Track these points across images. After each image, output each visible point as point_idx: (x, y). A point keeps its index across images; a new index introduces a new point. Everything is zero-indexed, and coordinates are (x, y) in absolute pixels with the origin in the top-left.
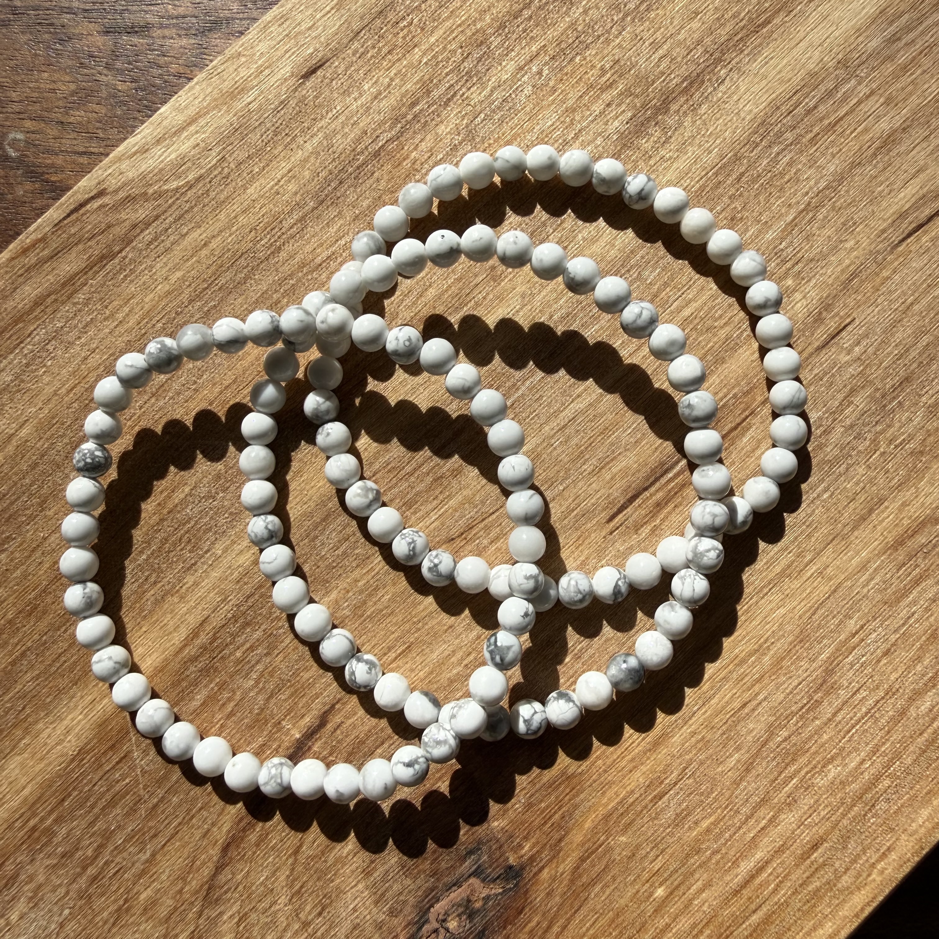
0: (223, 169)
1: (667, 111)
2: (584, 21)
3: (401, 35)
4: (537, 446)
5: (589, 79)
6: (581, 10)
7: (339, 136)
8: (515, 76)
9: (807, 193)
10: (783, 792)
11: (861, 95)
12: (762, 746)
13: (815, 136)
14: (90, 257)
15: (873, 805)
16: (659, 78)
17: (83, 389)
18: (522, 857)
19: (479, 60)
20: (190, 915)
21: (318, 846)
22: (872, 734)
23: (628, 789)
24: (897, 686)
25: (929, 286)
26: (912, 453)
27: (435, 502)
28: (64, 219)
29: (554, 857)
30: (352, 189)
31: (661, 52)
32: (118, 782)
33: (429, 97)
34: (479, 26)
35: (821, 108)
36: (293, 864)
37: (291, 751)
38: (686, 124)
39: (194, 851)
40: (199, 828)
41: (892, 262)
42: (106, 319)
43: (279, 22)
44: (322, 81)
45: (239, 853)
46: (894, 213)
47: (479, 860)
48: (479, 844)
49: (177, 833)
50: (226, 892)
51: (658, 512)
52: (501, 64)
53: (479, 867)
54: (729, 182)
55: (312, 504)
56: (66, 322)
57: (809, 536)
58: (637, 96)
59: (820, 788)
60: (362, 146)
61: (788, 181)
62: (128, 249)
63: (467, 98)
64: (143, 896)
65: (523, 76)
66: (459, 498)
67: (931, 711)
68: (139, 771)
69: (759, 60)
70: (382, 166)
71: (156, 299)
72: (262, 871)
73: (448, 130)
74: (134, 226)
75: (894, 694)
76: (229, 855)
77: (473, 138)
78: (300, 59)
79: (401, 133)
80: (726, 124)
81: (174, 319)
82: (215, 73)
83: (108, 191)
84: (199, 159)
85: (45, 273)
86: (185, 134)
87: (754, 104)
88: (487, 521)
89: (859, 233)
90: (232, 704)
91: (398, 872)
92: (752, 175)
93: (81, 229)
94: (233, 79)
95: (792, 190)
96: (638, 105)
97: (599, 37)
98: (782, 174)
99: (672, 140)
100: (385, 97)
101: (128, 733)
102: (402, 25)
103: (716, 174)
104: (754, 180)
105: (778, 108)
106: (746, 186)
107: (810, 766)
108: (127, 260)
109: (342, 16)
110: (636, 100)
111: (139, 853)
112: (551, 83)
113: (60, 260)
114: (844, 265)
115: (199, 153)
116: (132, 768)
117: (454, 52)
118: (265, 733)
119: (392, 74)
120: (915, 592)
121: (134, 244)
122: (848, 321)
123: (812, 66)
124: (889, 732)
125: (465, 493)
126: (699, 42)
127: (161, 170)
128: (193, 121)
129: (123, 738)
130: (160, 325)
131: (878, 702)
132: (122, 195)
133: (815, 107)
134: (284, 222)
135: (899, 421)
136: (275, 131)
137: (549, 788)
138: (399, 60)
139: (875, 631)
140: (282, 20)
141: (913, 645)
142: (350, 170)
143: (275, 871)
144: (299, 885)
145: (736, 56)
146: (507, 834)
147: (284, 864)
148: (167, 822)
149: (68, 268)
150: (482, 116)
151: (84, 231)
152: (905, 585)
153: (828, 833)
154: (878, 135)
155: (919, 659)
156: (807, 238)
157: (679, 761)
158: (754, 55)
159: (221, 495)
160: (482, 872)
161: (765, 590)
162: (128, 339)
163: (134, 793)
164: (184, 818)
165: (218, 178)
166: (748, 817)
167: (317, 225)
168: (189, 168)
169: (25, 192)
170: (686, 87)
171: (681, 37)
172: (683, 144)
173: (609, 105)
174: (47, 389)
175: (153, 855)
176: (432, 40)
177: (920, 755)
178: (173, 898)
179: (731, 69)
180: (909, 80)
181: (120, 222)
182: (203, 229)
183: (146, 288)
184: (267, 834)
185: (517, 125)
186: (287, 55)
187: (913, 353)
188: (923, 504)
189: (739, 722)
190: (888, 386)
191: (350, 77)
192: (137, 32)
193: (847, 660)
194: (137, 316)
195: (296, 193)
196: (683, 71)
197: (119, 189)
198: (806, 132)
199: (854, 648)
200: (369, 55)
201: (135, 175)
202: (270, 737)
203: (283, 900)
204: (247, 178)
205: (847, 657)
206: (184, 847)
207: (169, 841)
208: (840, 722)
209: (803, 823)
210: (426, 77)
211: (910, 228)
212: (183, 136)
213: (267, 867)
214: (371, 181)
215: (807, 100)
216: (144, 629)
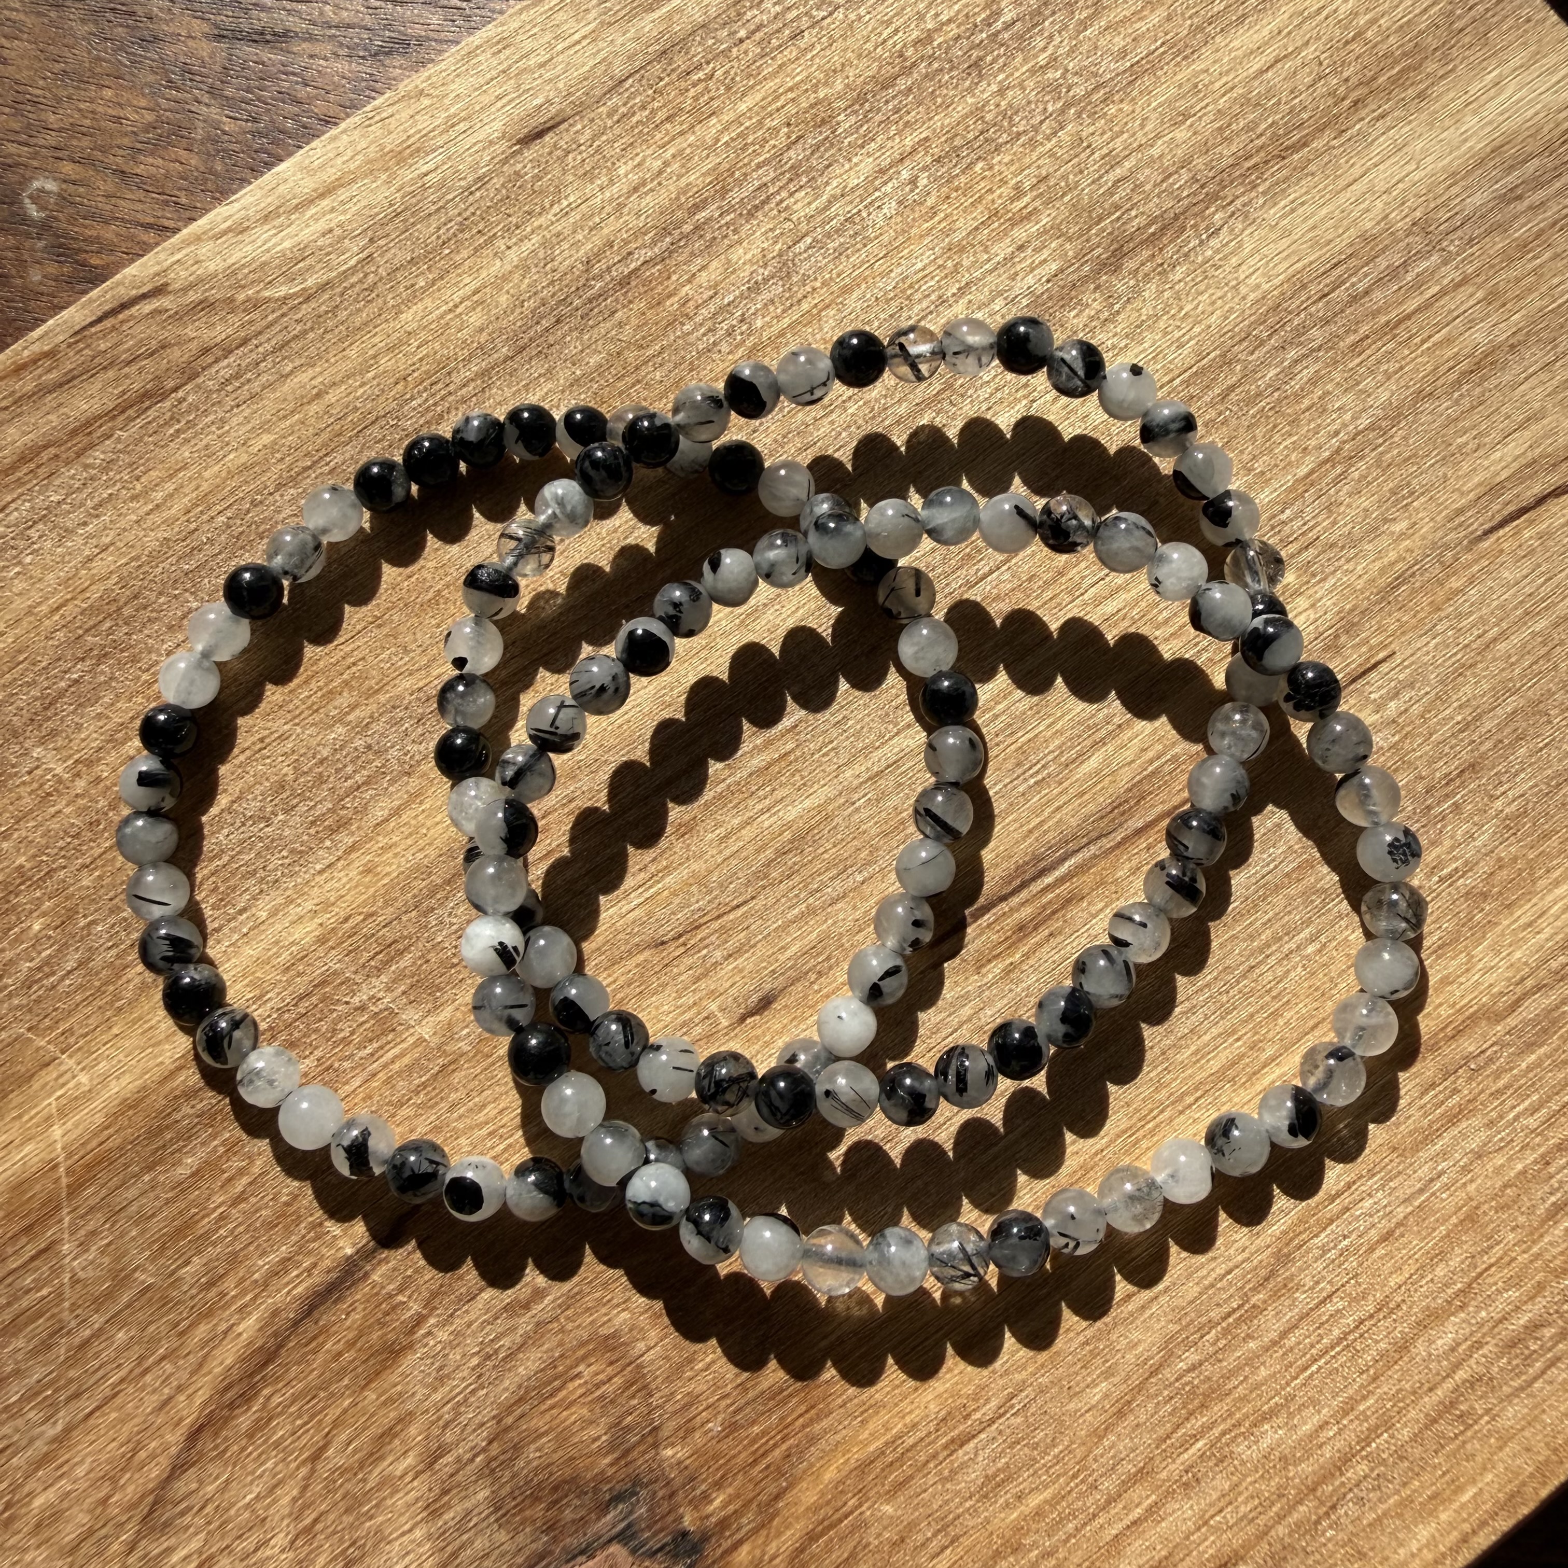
0: (366, 276)
1: (1117, 269)
2: (998, 105)
3: (692, 93)
4: (830, 800)
5: (993, 201)
6: (994, 88)
7: (565, 245)
8: (873, 181)
9: (1337, 433)
10: (1178, 1461)
11: (1445, 282)
12: (1151, 1375)
13: (1361, 340)
14: (124, 393)
15: (1334, 1507)
16: (1110, 214)
17: (78, 610)
18: (708, 1517)
19: (816, 148)
20: (115, 1546)
21: (355, 1451)
22: (1346, 1378)
23: (908, 1419)
24: (1399, 1299)
25: (1527, 613)
26: (1467, 893)
27: (642, 875)
28: (92, 324)
29: (763, 1526)
30: (575, 334)
31: (1119, 172)
32: (28, 1291)
33: (723, 198)
34: (821, 95)
35: (1377, 295)
36: (307, 1478)
37: (334, 1275)
38: (1146, 294)
39: (139, 1433)
40: (154, 1391)
41: (1470, 566)
42: (134, 498)
43: (495, 49)
44: (550, 153)
45: (216, 1447)
46: (1480, 484)
47: (631, 1512)
48: (634, 1485)
49: (115, 1395)
50: (182, 1514)
51: (1020, 940)
52: (850, 160)
53: (629, 1526)
54: (1207, 399)
55: (432, 853)
56: (67, 495)
57: (1275, 1015)
58: (1070, 239)
59: (1243, 1463)
60: (603, 265)
61: (1308, 409)
62: (188, 387)
63: (787, 208)
64: (38, 1502)
65: (885, 183)
66: (685, 873)
67: (1453, 1350)
68: (66, 1278)
69: (1283, 203)
70: (630, 302)
71: (224, 474)
72: (252, 1482)
73: (749, 256)
74: (206, 351)
75: (1391, 1312)
76: (199, 1447)
77: (789, 275)
78: (519, 112)
79: (670, 252)
80: (1213, 303)
81: (248, 511)
82: (377, 118)
83: (170, 288)
84: (328, 254)
85: (45, 409)
86: (313, 211)
87: (1264, 275)
88: (725, 918)
89: (1417, 510)
90: (245, 1180)
91: (487, 1517)
92: (1248, 392)
93: (117, 345)
94: (405, 131)
95: (1312, 425)
96: (1071, 253)
97: (1019, 134)
98: (1298, 397)
99: (1119, 318)
100: (652, 190)
101: (58, 1208)
102: (696, 77)
103: (1187, 383)
104: (1251, 401)
105: (1304, 286)
106: (1235, 409)
107: (1230, 1422)
108: (185, 404)
109: (599, 51)
110: (1068, 246)
111: (43, 1423)
112: (930, 202)
113: (74, 391)
114: (1386, 561)
115: (330, 245)
116: (56, 1271)
117: (776, 130)
118: (294, 1238)
119: (668, 155)
120: (1447, 1137)
121: (200, 380)
122: (1381, 655)
123: (1369, 225)
124: (1375, 1379)
125: (695, 866)
126: (1185, 163)
127: (264, 264)
128: (327, 191)
129: (49, 1216)
130: (222, 519)
131: (1362, 1322)
132: (193, 296)
133: (1366, 293)
134: (454, 375)
135: (1452, 837)
136: (461, 224)
137: (770, 1399)
138: (682, 133)
139: (1370, 1195)
140: (500, 46)
141: (1434, 1230)
142: (577, 302)
143: (275, 1486)
144: (313, 1516)
145: (1243, 194)
146: (686, 1473)
147: (292, 1476)
148: (101, 1373)
149: (85, 407)
150: (809, 240)
151: (122, 348)
152: (1432, 1123)
153: (1248, 1546)
154: (1466, 351)
155: (1441, 1255)
156: (1328, 508)
157: (1001, 1382)
158: (1272, 197)
159: (281, 817)
160: (633, 1536)
161: (1189, 1100)
162: (166, 535)
163: (53, 1316)
164: (131, 1371)
165: (357, 289)
166: (1111, 1500)
167: (509, 386)
168: (311, 267)
169: (44, 276)
170: (1153, 234)
171: (1155, 152)
172: (1137, 327)
173: (1021, 248)
174: (18, 600)
175: (68, 1430)
176: (743, 107)
177: (1427, 1427)
178: (90, 1511)
179: (1233, 214)
180: (1530, 266)
181: (181, 342)
182: (318, 369)
183: (208, 453)
184: (270, 1420)
185: (863, 262)
186: (499, 104)
187: (1488, 724)
188: (1477, 983)
189: (1115, 1325)
190: (1438, 775)
191: (598, 150)
192: (268, 42)
193: (1316, 1240)
194: (186, 500)
195: (481, 330)
196: (1152, 207)
197: (191, 286)
198: (1347, 332)
199: (1332, 1221)
200: (634, 120)
201: (222, 266)
202: (301, 1248)
203: (280, 1540)
204: (404, 295)
205: (1316, 1236)
206: (122, 1421)
207: (98, 1408)
208: (1291, 1349)
209: (1206, 1523)
210: (726, 166)
211: (1506, 512)
212: (309, 214)
213: (261, 1476)
214: (608, 325)
215: (1354, 280)
216: (115, 1031)
